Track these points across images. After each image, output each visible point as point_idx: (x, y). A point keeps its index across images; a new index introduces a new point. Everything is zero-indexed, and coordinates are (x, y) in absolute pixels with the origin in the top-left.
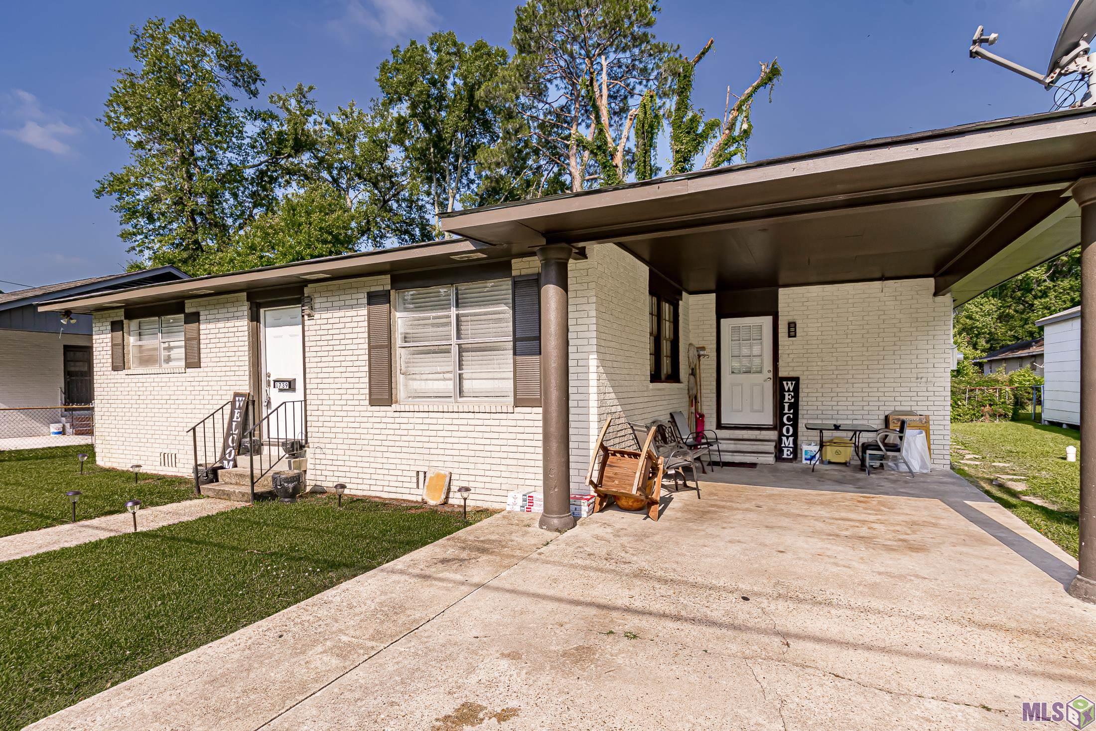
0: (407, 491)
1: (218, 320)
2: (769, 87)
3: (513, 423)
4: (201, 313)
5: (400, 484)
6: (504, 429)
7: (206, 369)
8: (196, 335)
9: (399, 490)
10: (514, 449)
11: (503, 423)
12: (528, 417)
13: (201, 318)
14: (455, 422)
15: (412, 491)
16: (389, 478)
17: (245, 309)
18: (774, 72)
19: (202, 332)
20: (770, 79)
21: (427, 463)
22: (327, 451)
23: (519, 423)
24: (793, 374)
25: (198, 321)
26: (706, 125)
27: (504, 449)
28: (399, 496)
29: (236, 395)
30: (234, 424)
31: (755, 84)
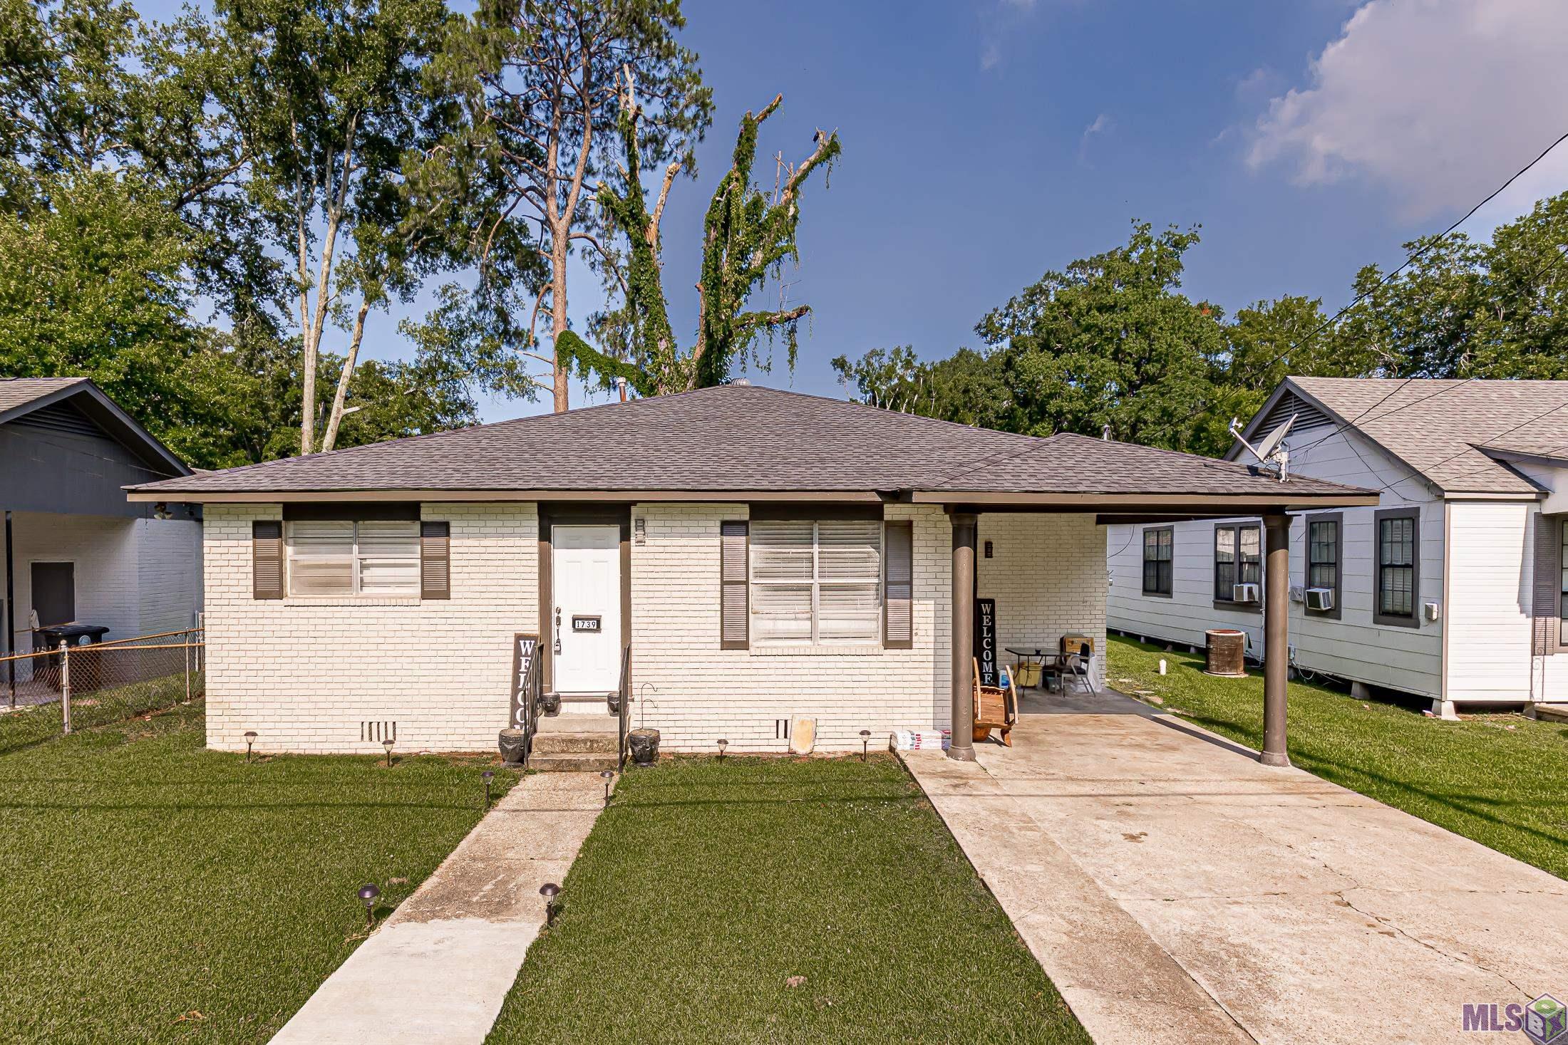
0: (766, 742)
1: (486, 536)
2: (826, 165)
3: (883, 665)
4: (452, 524)
5: (757, 736)
6: (873, 671)
7: (458, 602)
8: (443, 553)
9: (755, 742)
10: (883, 691)
11: (872, 665)
12: (897, 658)
13: (452, 530)
14: (822, 665)
15: (771, 742)
16: (743, 730)
17: (534, 525)
18: (833, 148)
19: (452, 550)
20: (829, 156)
21: (790, 711)
22: (660, 705)
23: (889, 665)
24: (989, 596)
25: (448, 534)
26: (770, 212)
27: (873, 691)
28: (755, 749)
29: (519, 637)
30: (522, 676)
31: (812, 158)
